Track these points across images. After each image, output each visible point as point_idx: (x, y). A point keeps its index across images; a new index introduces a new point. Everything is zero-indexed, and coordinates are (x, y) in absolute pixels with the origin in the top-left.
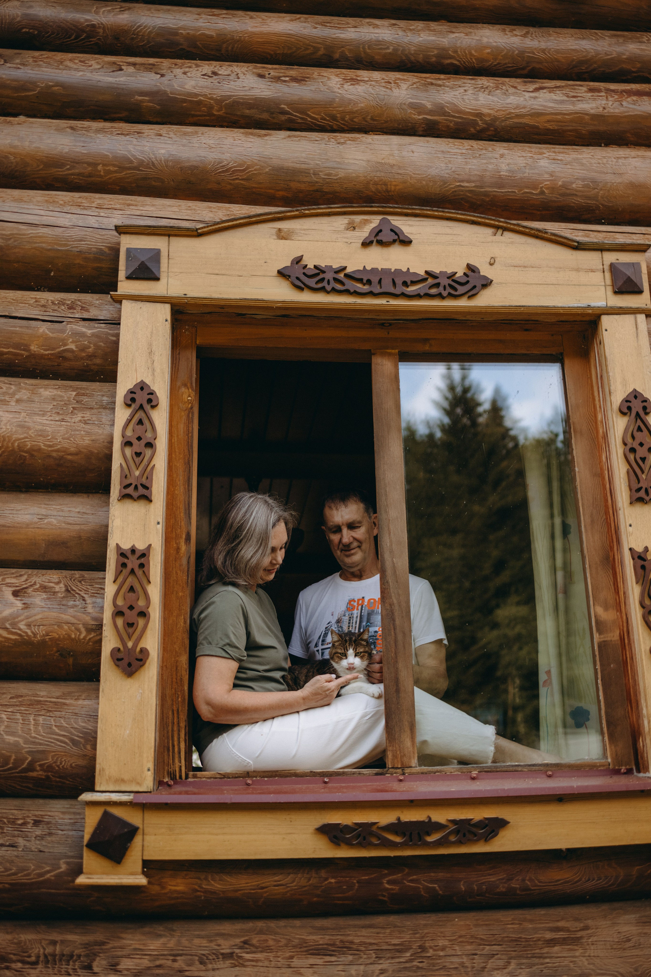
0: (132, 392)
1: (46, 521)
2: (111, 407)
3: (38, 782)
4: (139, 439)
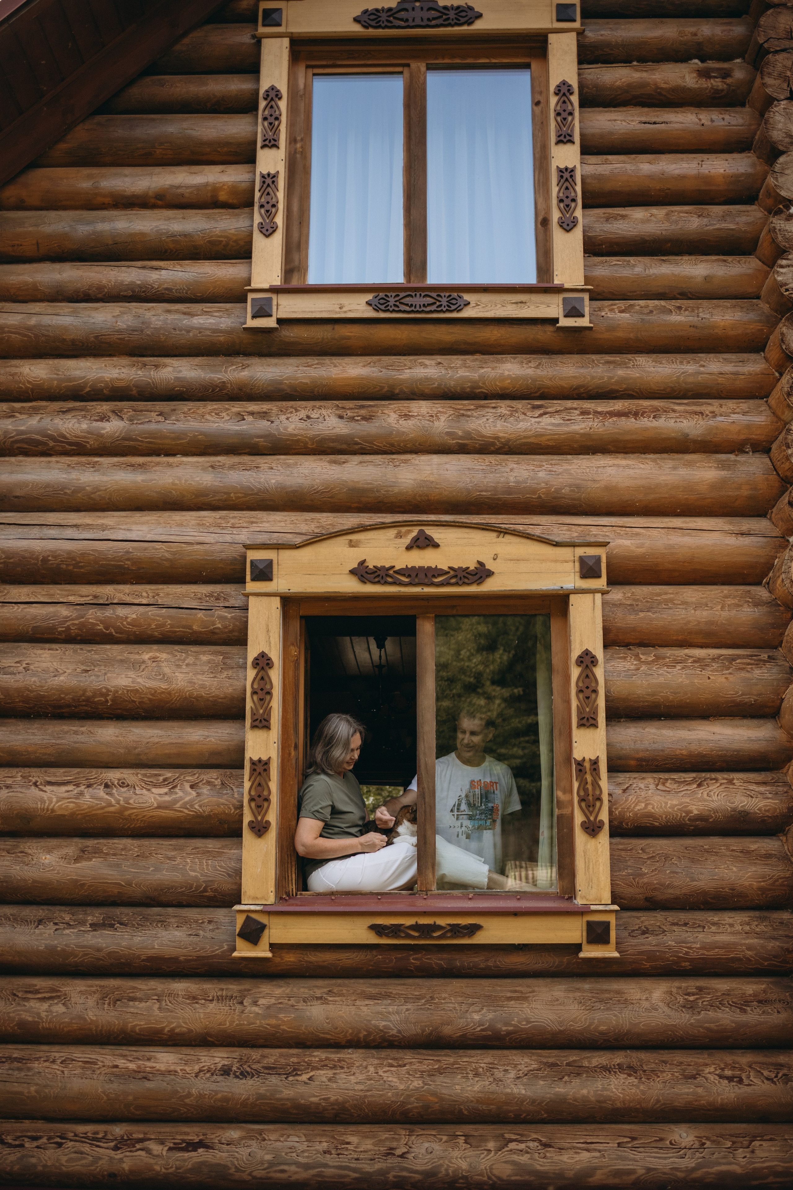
0: (257, 659)
1: (208, 739)
2: (245, 668)
3: (210, 898)
4: (262, 689)
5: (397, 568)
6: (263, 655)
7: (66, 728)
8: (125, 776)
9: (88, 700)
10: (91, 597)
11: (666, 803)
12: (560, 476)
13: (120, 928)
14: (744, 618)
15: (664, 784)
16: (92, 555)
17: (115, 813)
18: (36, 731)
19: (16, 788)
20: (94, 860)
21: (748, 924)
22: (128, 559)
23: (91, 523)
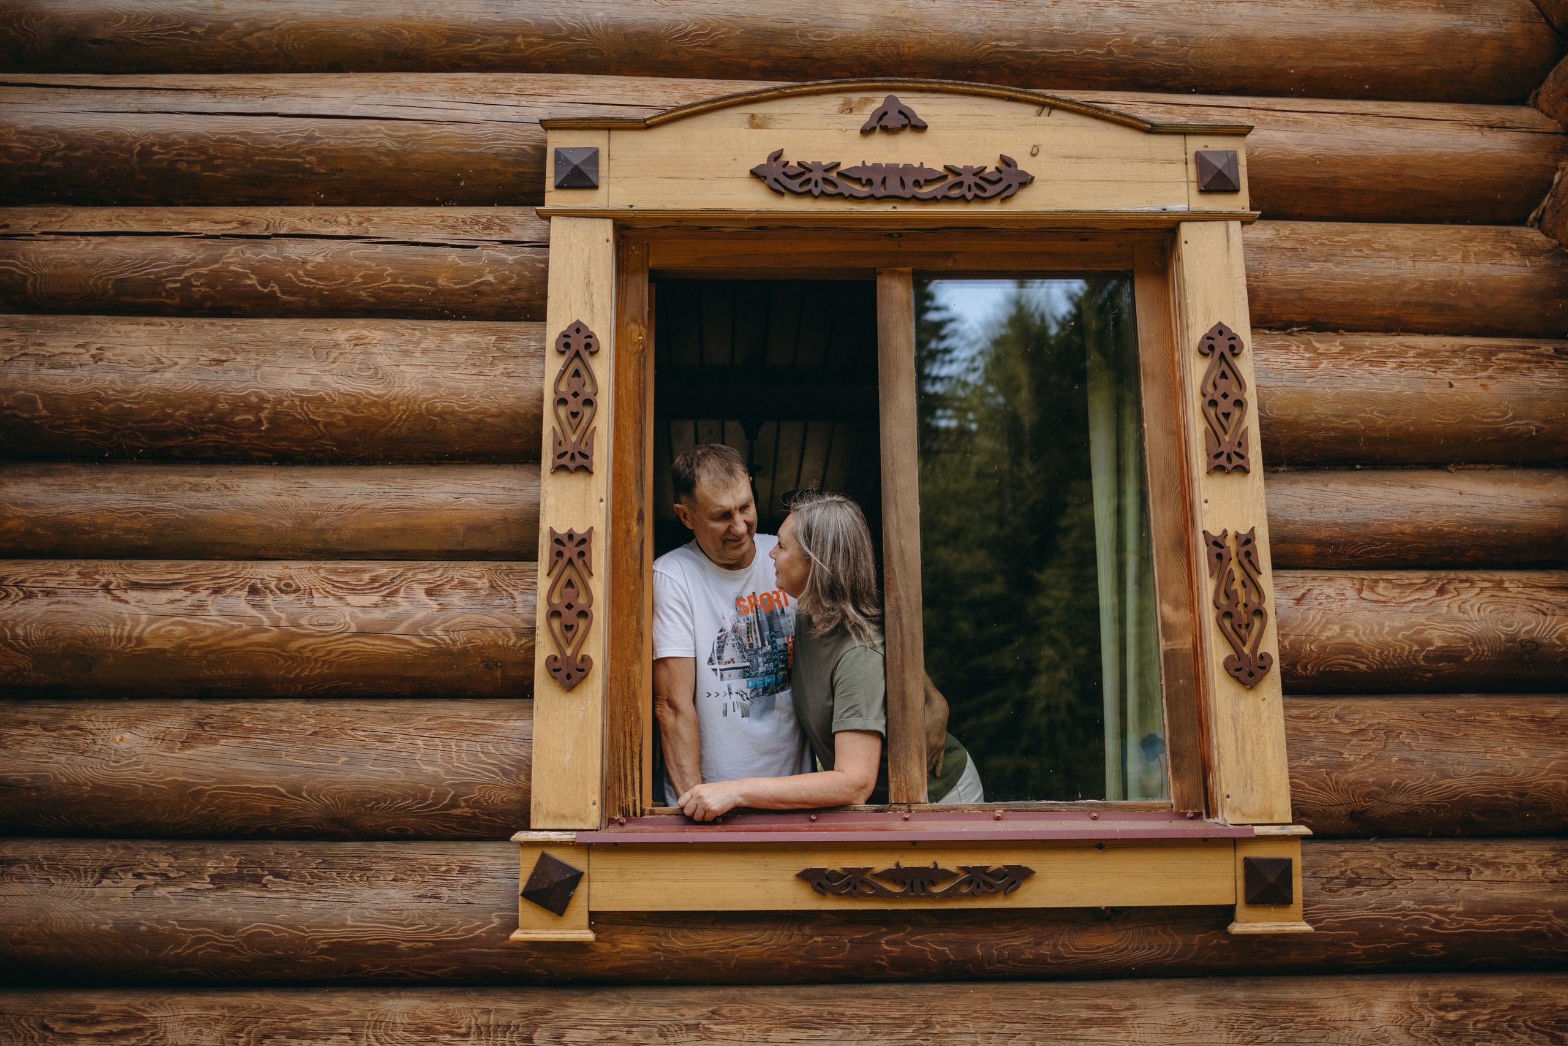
0: (565, 336)
1: (464, 500)
2: (540, 355)
3: (464, 821)
4: (576, 395)
5: (843, 167)
6: (578, 327)
7: (175, 479)
8: (293, 573)
9: (222, 420)
10: (234, 224)
11: (1381, 625)
12: (1147, 16)
13: (274, 883)
14: (1506, 278)
15: (1372, 589)
16: (239, 142)
17: (268, 645)
18: (113, 484)
19: (65, 595)
20: (222, 742)
21: (1554, 863)
22: (311, 152)
23: (240, 85)
